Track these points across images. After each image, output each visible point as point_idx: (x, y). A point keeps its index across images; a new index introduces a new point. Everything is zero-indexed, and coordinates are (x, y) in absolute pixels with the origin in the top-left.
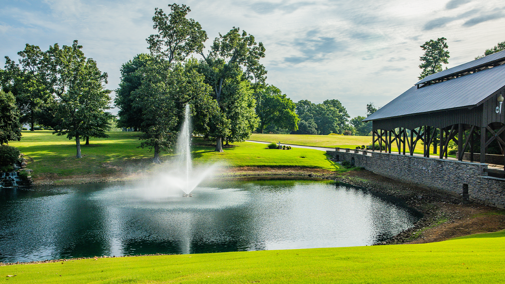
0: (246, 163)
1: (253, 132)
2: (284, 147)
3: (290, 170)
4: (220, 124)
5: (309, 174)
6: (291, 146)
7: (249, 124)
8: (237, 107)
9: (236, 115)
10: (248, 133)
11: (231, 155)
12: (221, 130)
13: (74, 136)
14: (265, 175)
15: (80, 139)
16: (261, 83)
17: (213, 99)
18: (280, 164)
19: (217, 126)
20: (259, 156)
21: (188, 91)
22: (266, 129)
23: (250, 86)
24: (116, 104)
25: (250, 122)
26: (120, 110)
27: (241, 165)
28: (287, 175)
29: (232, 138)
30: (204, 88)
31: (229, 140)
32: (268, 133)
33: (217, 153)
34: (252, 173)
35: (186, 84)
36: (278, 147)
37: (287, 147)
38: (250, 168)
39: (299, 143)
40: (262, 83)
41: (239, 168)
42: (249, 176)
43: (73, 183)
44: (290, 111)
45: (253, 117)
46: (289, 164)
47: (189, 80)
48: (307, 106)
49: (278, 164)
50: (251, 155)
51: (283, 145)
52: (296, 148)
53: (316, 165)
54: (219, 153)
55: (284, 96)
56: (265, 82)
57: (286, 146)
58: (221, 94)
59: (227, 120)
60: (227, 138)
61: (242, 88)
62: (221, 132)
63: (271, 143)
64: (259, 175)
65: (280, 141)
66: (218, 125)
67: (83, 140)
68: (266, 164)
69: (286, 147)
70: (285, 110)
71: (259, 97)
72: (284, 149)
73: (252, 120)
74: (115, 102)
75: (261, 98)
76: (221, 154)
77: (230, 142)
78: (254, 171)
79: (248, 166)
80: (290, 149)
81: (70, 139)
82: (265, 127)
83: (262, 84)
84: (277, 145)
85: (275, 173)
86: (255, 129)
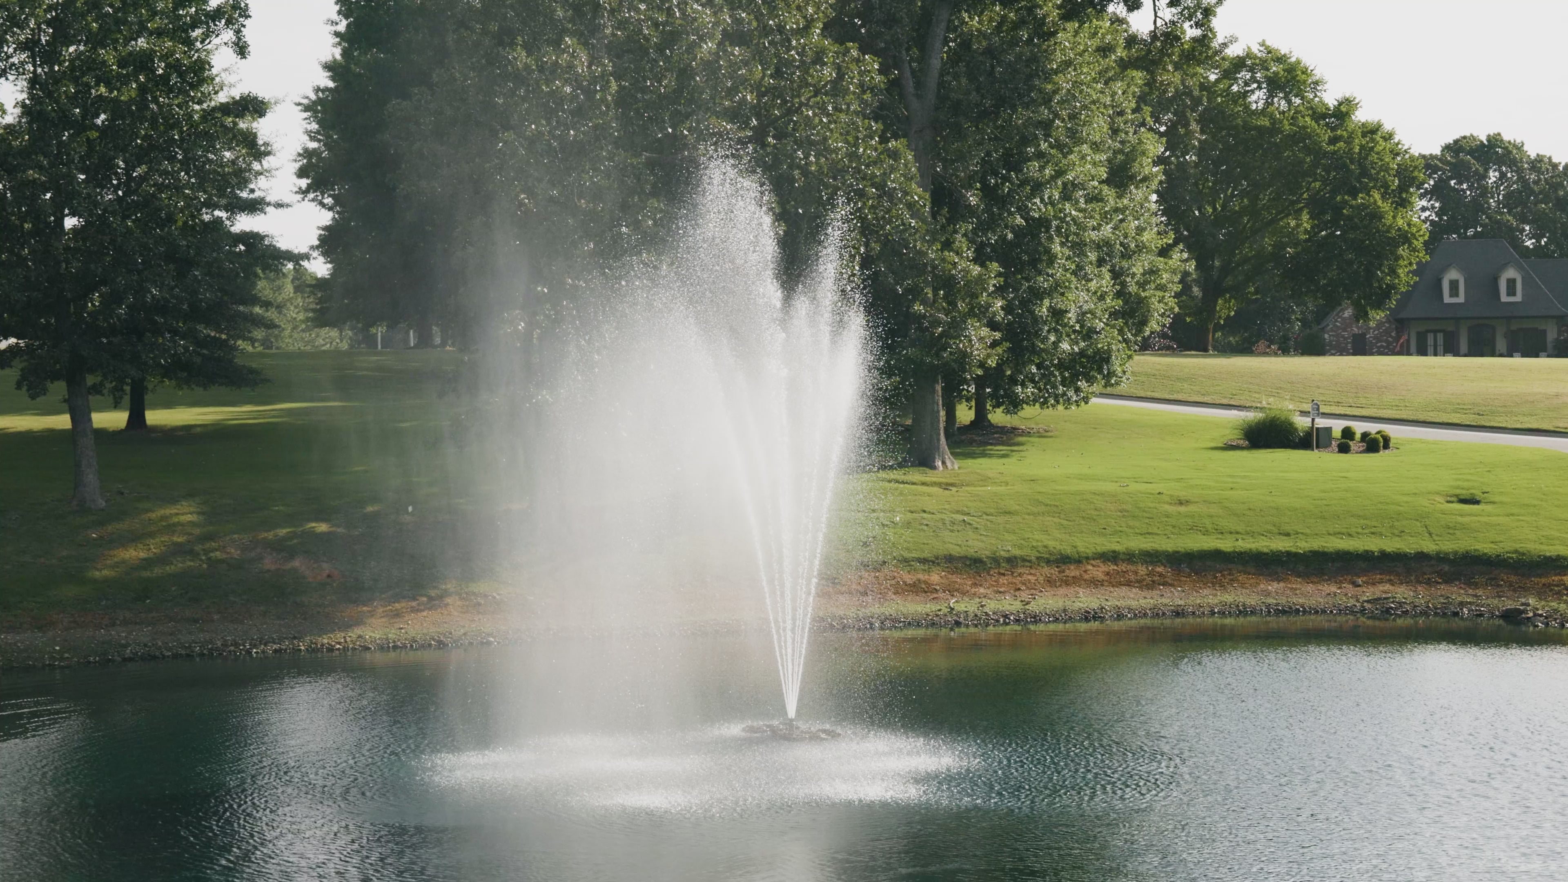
0: (1099, 540)
1: (1145, 347)
2: (1348, 433)
3: (1381, 582)
4: (935, 291)
5: (1510, 605)
6: (1390, 430)
7: (1119, 295)
8: (1038, 187)
9: (1035, 236)
10: (1109, 351)
11: (1002, 489)
12: (941, 335)
13: (55, 377)
14: (1222, 614)
15: (93, 399)
16: (1191, 32)
17: (884, 140)
18: (1315, 544)
19: (918, 308)
20: (1183, 494)
21: (731, 92)
22: (1231, 325)
23: (1120, 52)
24: (304, 183)
25: (1123, 284)
26: (326, 218)
27: (1069, 551)
28: (1363, 611)
29: (1013, 381)
30: (828, 73)
31: (992, 396)
32: (1245, 349)
33: (916, 475)
34: (1134, 604)
35: (719, 44)
36: (1309, 434)
37: (1365, 435)
38: (1123, 567)
39: (1445, 411)
40: (1197, 32)
41: (1053, 572)
42: (1120, 617)
43: (52, 658)
44: (1385, 206)
45: (1141, 248)
46: (1374, 545)
47: (738, 21)
48: (1503, 175)
49: (1303, 545)
50: (1134, 487)
51: (1337, 426)
52: (1422, 441)
53: (1551, 550)
54: (930, 476)
55: (1343, 109)
56: (1216, 23)
57: (1359, 428)
58: (937, 109)
59: (976, 270)
60: (980, 382)
61: (1068, 63)
62: (937, 345)
63: (1260, 415)
64: (1178, 613)
65: (1318, 398)
66: (924, 302)
67: (111, 399)
68: (1226, 545)
69: (1358, 436)
70: (1355, 198)
71: (1186, 125)
72: (1344, 449)
73: (1138, 267)
74: (302, 173)
75: (1194, 126)
76: (939, 485)
77: (999, 411)
78: (1151, 586)
79: (1111, 557)
80: (1386, 446)
81: (33, 397)
82: (1225, 308)
83: (1194, 40)
84: (1302, 423)
85: (1283, 600)
86: (1154, 325)
